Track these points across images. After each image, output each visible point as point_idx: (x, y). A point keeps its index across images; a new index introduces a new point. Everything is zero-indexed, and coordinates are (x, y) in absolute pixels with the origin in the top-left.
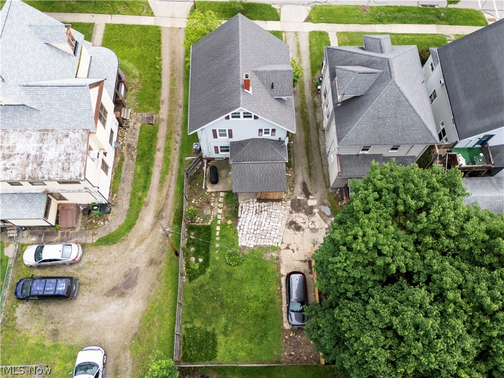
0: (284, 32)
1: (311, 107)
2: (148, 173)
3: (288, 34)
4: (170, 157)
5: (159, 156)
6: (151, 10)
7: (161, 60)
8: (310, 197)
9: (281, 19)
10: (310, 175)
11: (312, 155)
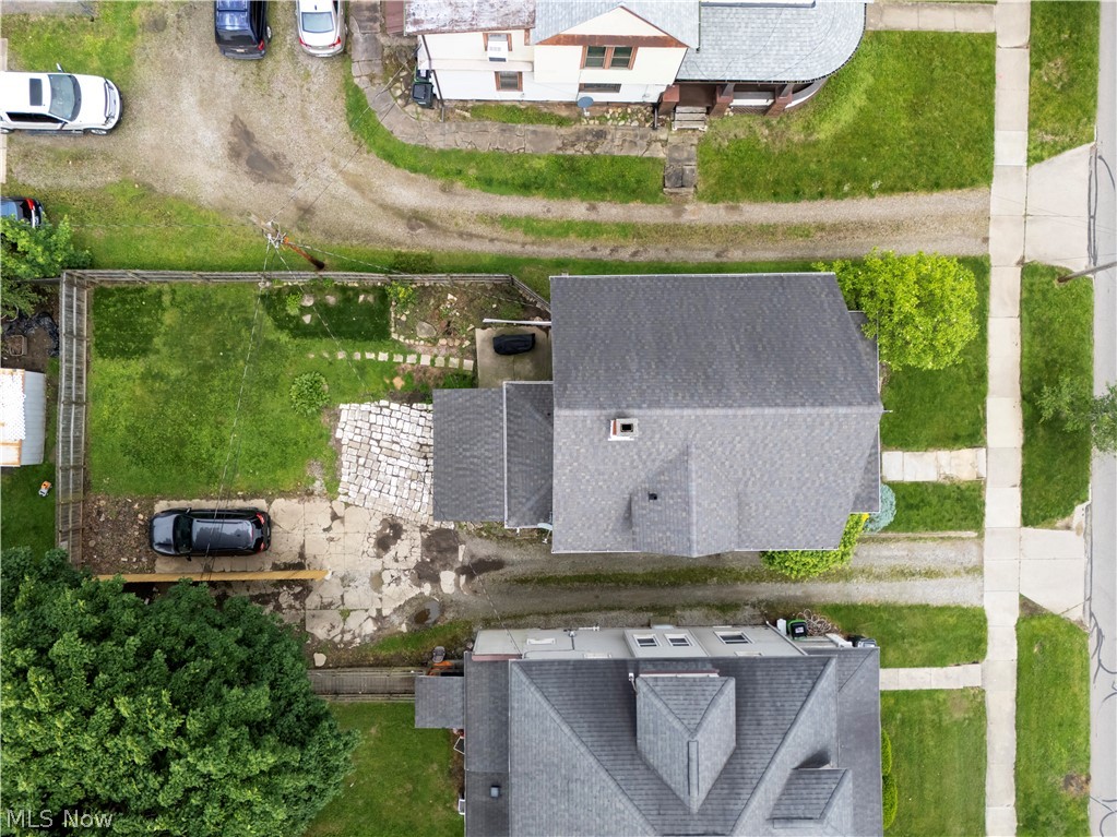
0: (981, 536)
1: (723, 595)
2: (526, 187)
3: (974, 548)
4: (572, 236)
5: (577, 210)
6: (1050, 155)
7: (872, 196)
8: (463, 579)
9: (1030, 530)
10: (523, 581)
11: (578, 589)
